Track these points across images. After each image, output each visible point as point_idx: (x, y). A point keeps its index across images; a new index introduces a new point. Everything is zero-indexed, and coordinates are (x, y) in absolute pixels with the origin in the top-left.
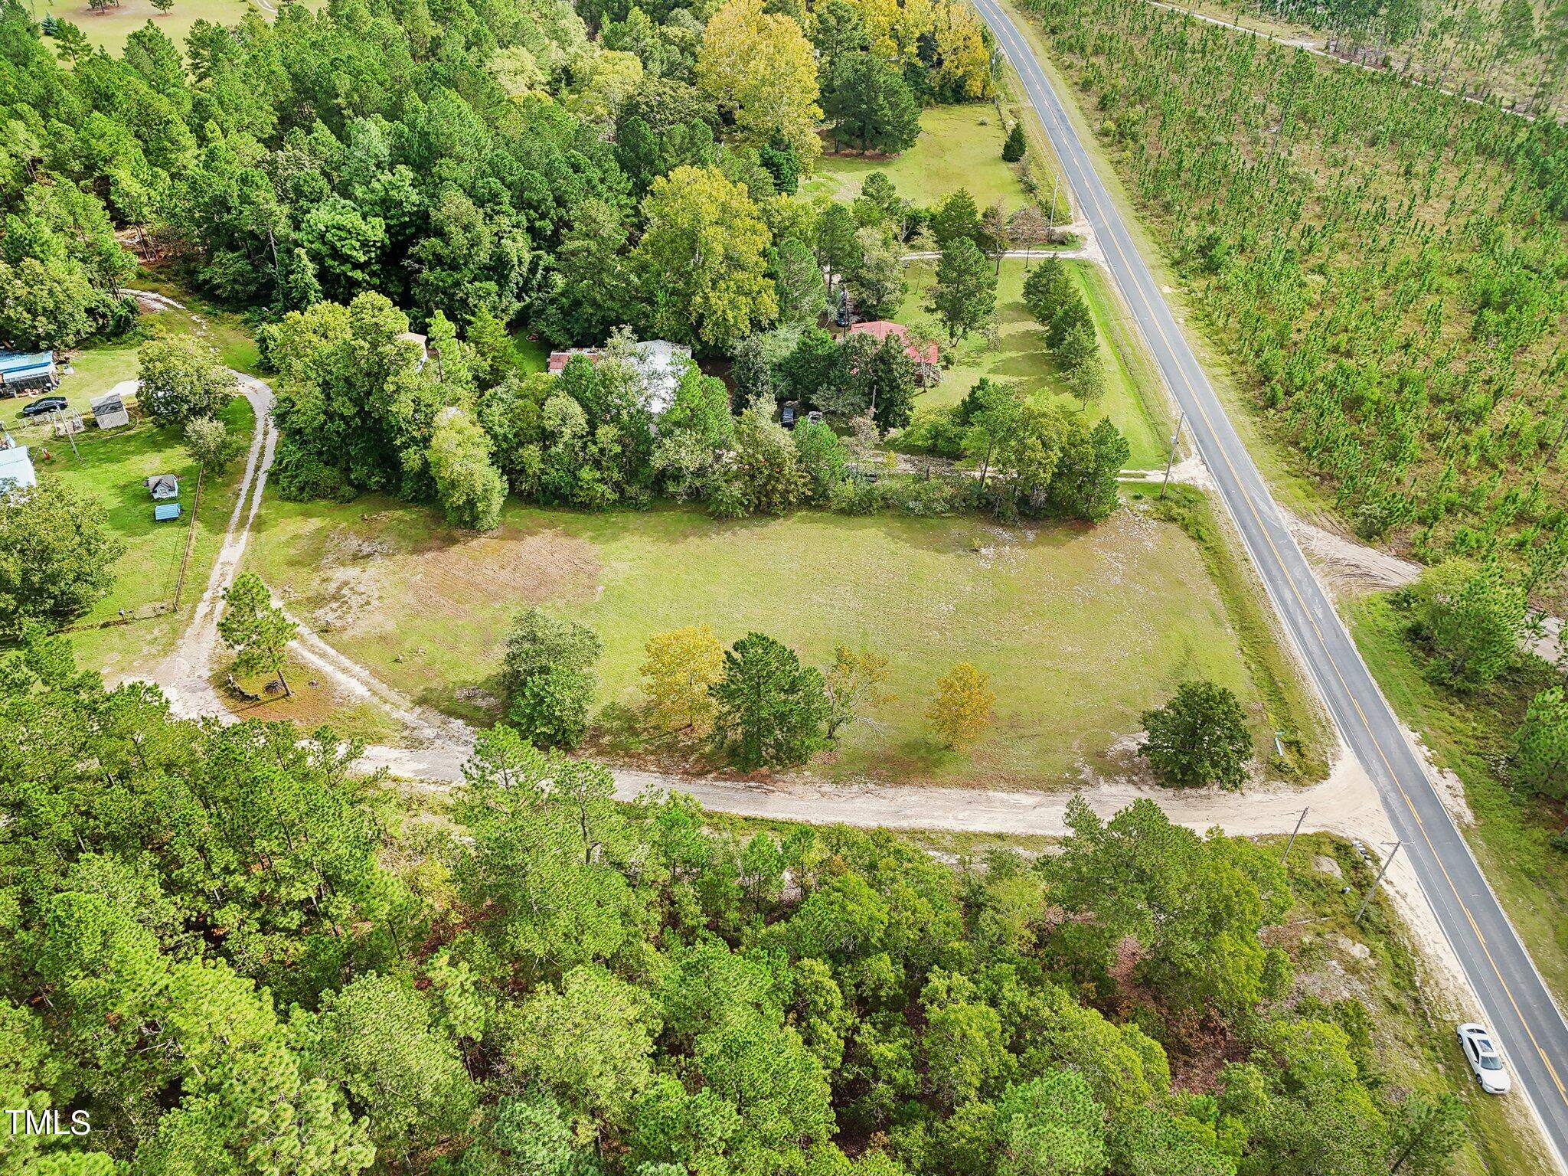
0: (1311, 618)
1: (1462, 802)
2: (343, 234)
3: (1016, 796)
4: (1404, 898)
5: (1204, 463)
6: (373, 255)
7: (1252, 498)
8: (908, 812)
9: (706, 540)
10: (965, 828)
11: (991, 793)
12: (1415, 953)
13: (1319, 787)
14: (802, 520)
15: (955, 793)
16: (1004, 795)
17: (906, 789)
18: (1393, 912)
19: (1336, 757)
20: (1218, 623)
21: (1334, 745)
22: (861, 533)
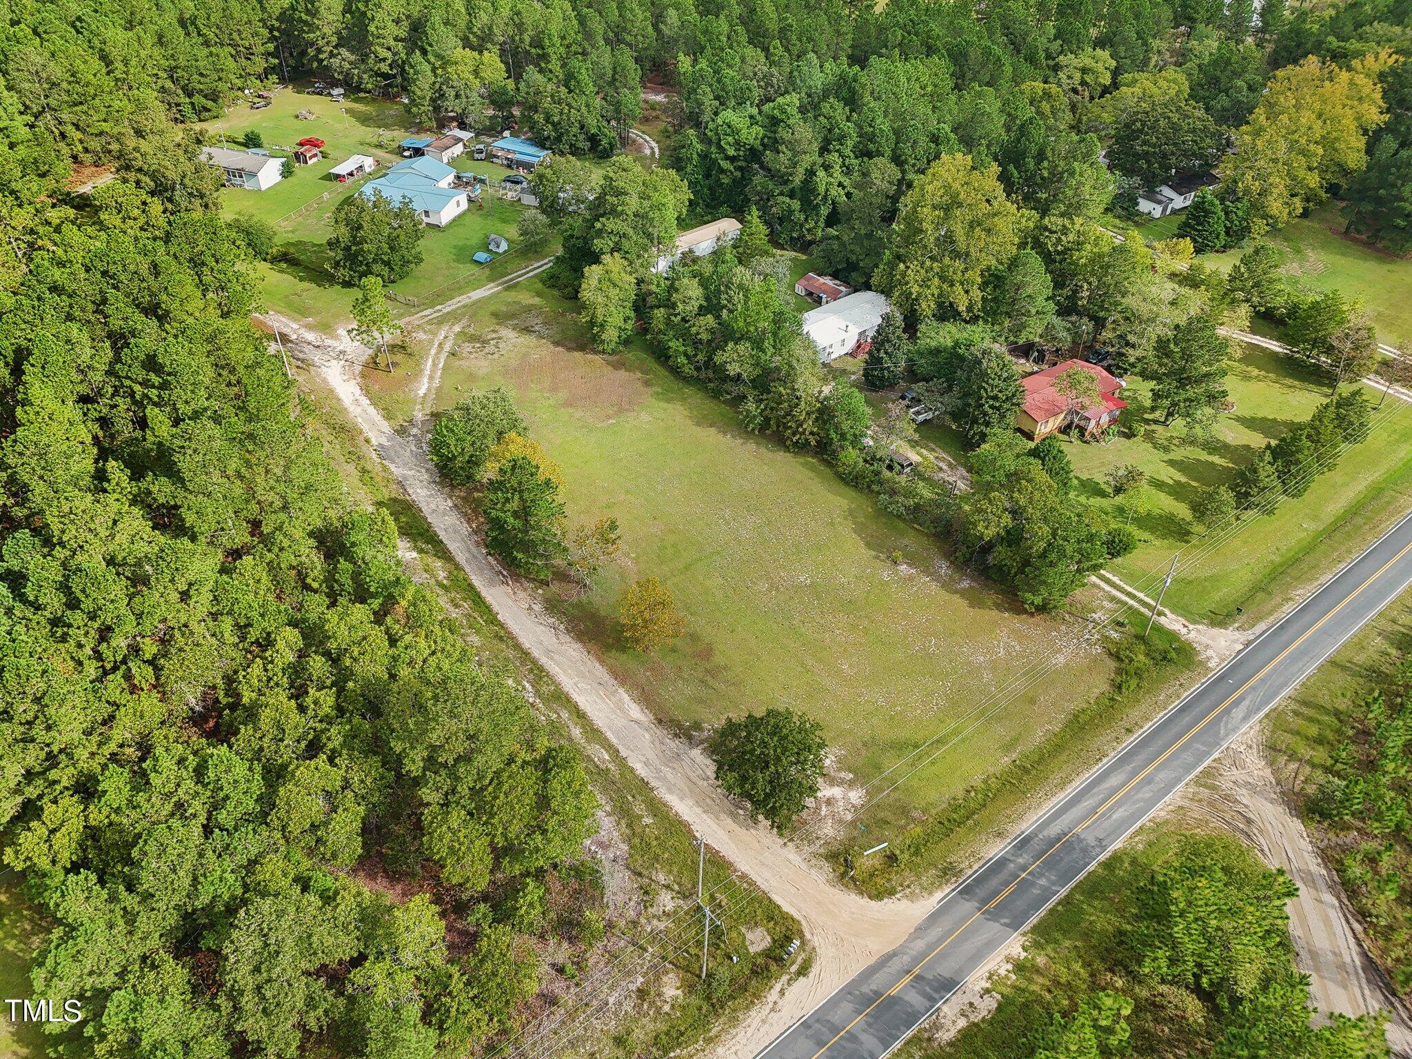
0: (1101, 810)
1: (962, 1023)
2: (728, 131)
3: (634, 706)
4: (772, 1010)
5: (1247, 646)
6: (741, 153)
7: (1242, 699)
8: (556, 657)
9: (720, 436)
10: (571, 691)
11: (621, 691)
12: (709, 1041)
13: (853, 896)
14: (804, 465)
15: (601, 672)
16: (626, 697)
17: (579, 646)
18: (747, 1008)
19: (912, 897)
20: (1008, 748)
21: (929, 890)
22: (830, 496)
